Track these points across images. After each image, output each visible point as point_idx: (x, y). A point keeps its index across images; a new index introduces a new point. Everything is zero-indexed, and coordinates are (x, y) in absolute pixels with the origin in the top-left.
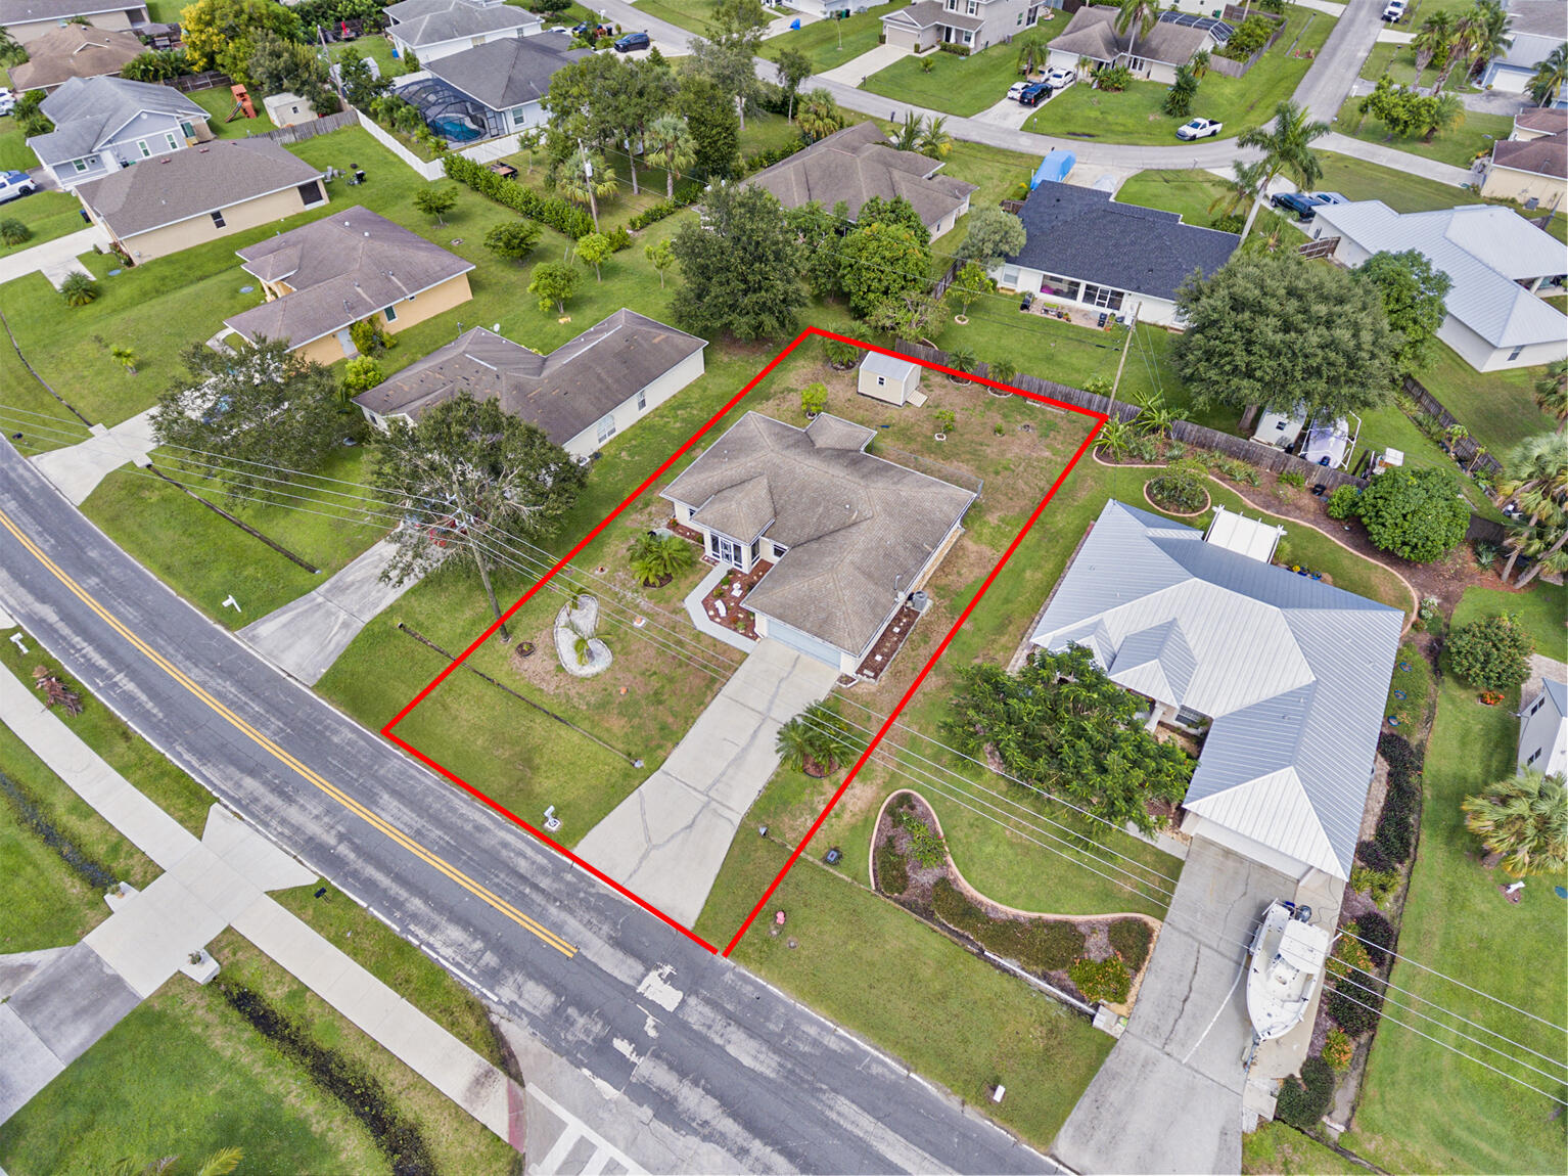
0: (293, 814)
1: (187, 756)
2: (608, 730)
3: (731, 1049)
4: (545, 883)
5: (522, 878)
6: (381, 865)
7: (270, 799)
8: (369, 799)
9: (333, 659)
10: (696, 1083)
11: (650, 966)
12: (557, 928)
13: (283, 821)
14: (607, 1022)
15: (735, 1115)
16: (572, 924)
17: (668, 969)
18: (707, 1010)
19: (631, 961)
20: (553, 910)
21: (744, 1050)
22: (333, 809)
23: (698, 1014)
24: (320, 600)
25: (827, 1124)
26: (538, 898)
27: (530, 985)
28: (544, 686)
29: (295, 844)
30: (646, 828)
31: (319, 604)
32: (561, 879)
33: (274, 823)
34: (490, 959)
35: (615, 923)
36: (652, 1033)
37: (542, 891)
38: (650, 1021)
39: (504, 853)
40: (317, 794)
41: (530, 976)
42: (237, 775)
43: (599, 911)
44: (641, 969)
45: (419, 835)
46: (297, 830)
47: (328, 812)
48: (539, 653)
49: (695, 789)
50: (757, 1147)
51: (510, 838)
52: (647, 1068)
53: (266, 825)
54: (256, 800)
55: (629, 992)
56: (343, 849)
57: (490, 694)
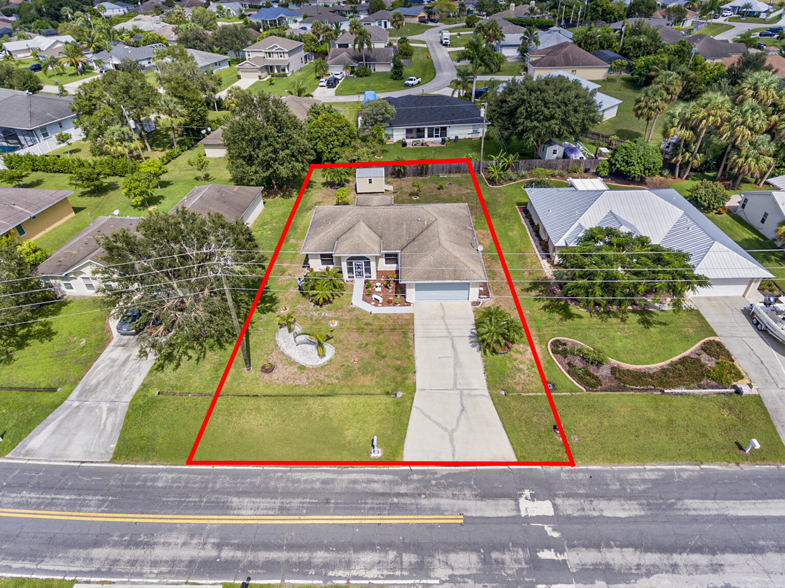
0: (160, 553)
1: (17, 565)
2: (364, 386)
3: (606, 514)
4: (403, 489)
5: (383, 494)
6: (268, 547)
7: (128, 554)
8: (223, 508)
9: (116, 435)
10: (609, 546)
11: (516, 498)
12: (437, 510)
13: (154, 564)
14: (524, 547)
15: (648, 549)
16: (444, 502)
17: (527, 493)
18: (571, 501)
19: (501, 502)
20: (423, 502)
21: (614, 510)
22: (194, 531)
23: (569, 507)
24: (76, 404)
25: (695, 519)
26: (408, 500)
27: (453, 557)
28: (297, 382)
29: (179, 574)
30: (438, 424)
31: (78, 407)
32: (412, 481)
33: (146, 569)
34: (409, 558)
35: (470, 487)
36: (556, 535)
37: (406, 495)
38: (548, 529)
39: (358, 487)
40: (172, 528)
41: (447, 551)
42: (82, 553)
43: (454, 485)
44: (511, 503)
45: (283, 510)
46: (173, 562)
47: (192, 536)
48: (280, 366)
49: (447, 390)
50: (676, 558)
51: (353, 476)
52: (574, 558)
53: (140, 575)
54: (116, 562)
55: (517, 520)
56: (227, 554)
57: (262, 403)
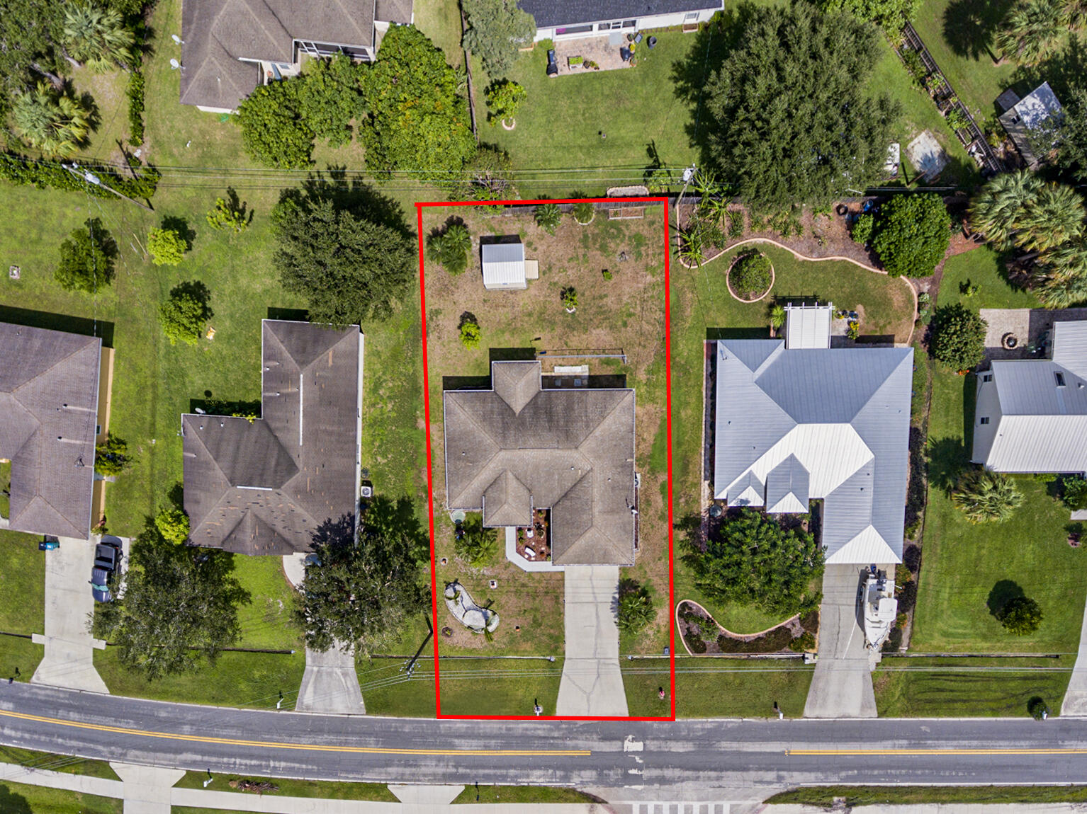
0: (424, 770)
1: (351, 776)
2: (526, 652)
3: (673, 750)
4: (556, 734)
5: (544, 738)
6: (483, 767)
7: (408, 771)
8: (452, 746)
9: (360, 695)
10: (667, 767)
11: (623, 740)
12: (575, 748)
13: (425, 775)
14: (621, 768)
15: (688, 769)
16: (580, 743)
17: (630, 737)
18: (655, 742)
19: (614, 743)
20: (568, 742)
21: (678, 747)
22: (440, 759)
23: (653, 745)
24: (315, 669)
25: (721, 753)
26: (560, 742)
27: (583, 773)
28: (474, 646)
29: (439, 780)
30: (580, 688)
32: (562, 729)
33: (422, 778)
34: (559, 773)
35: (597, 733)
36: (641, 761)
37: (558, 738)
38: (637, 758)
39: (529, 733)
40: (425, 757)
41: (580, 770)
42: (383, 770)
43: (585, 732)
44: (619, 743)
45: (486, 747)
46: (434, 775)
47: (439, 761)
49: (588, 659)
50: (701, 774)
51: (525, 725)
52: (646, 773)
53: (419, 780)
54: (403, 774)
55: (622, 753)
56: (461, 770)
